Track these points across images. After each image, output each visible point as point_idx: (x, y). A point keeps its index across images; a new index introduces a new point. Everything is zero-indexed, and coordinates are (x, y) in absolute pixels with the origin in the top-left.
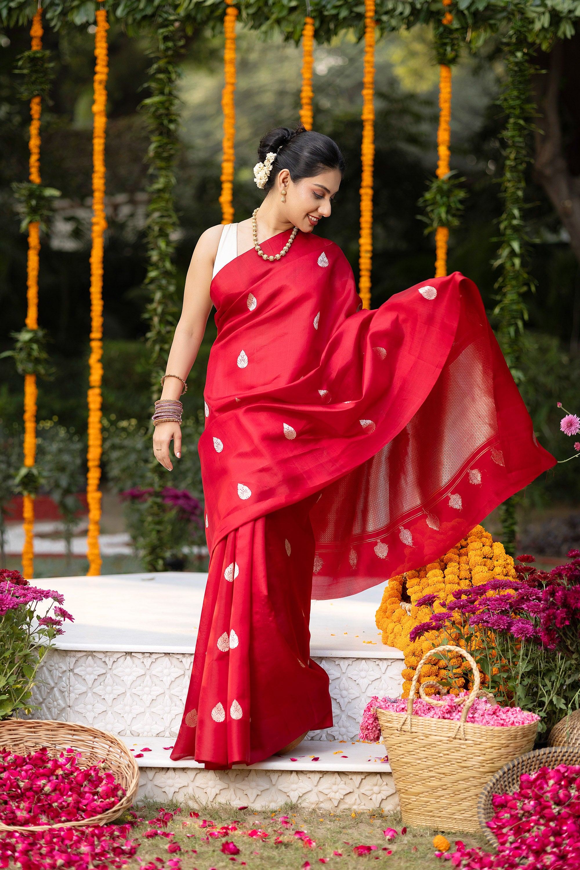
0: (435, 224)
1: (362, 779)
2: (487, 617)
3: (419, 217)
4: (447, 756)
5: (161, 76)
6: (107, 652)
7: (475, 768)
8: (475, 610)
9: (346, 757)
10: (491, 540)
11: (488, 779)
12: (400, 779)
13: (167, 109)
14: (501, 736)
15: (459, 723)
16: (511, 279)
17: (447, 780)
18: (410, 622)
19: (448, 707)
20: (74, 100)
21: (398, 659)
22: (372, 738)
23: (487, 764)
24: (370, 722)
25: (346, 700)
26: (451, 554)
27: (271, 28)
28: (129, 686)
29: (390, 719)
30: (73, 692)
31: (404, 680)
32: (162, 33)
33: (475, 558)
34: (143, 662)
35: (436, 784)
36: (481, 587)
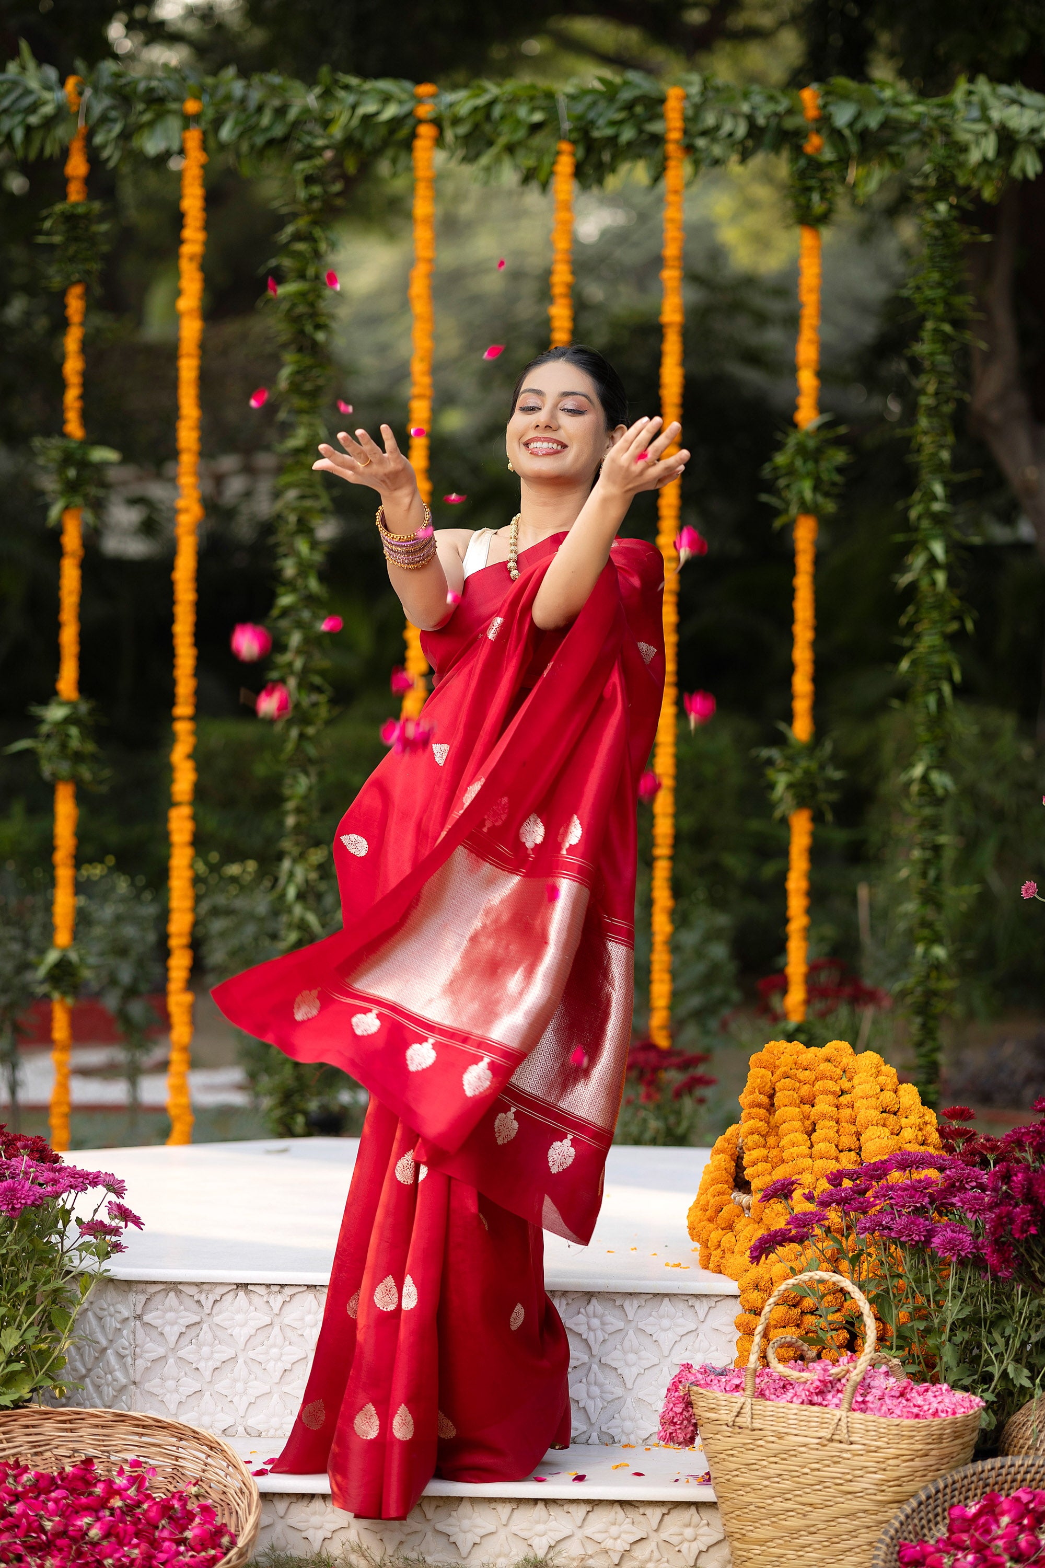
0: (794, 510)
1: (664, 1514)
2: (888, 1219)
3: (764, 498)
4: (817, 1473)
5: (301, 246)
6: (203, 1283)
7: (867, 1494)
8: (867, 1207)
10: (895, 1080)
11: (890, 1514)
12: (733, 1515)
13: (312, 305)
14: (914, 1436)
15: (838, 1413)
16: (932, 608)
17: (816, 1516)
18: (750, 1229)
19: (818, 1383)
20: (144, 288)
21: (727, 1296)
22: (682, 1439)
23: (890, 1487)
24: (679, 1410)
25: (635, 1370)
26: (823, 1105)
27: (498, 160)
28: (242, 1346)
29: (713, 1406)
30: (141, 1357)
31: (740, 1334)
32: (303, 170)
33: (867, 1112)
34: (268, 1302)
35: (797, 1524)
36: (877, 1165)
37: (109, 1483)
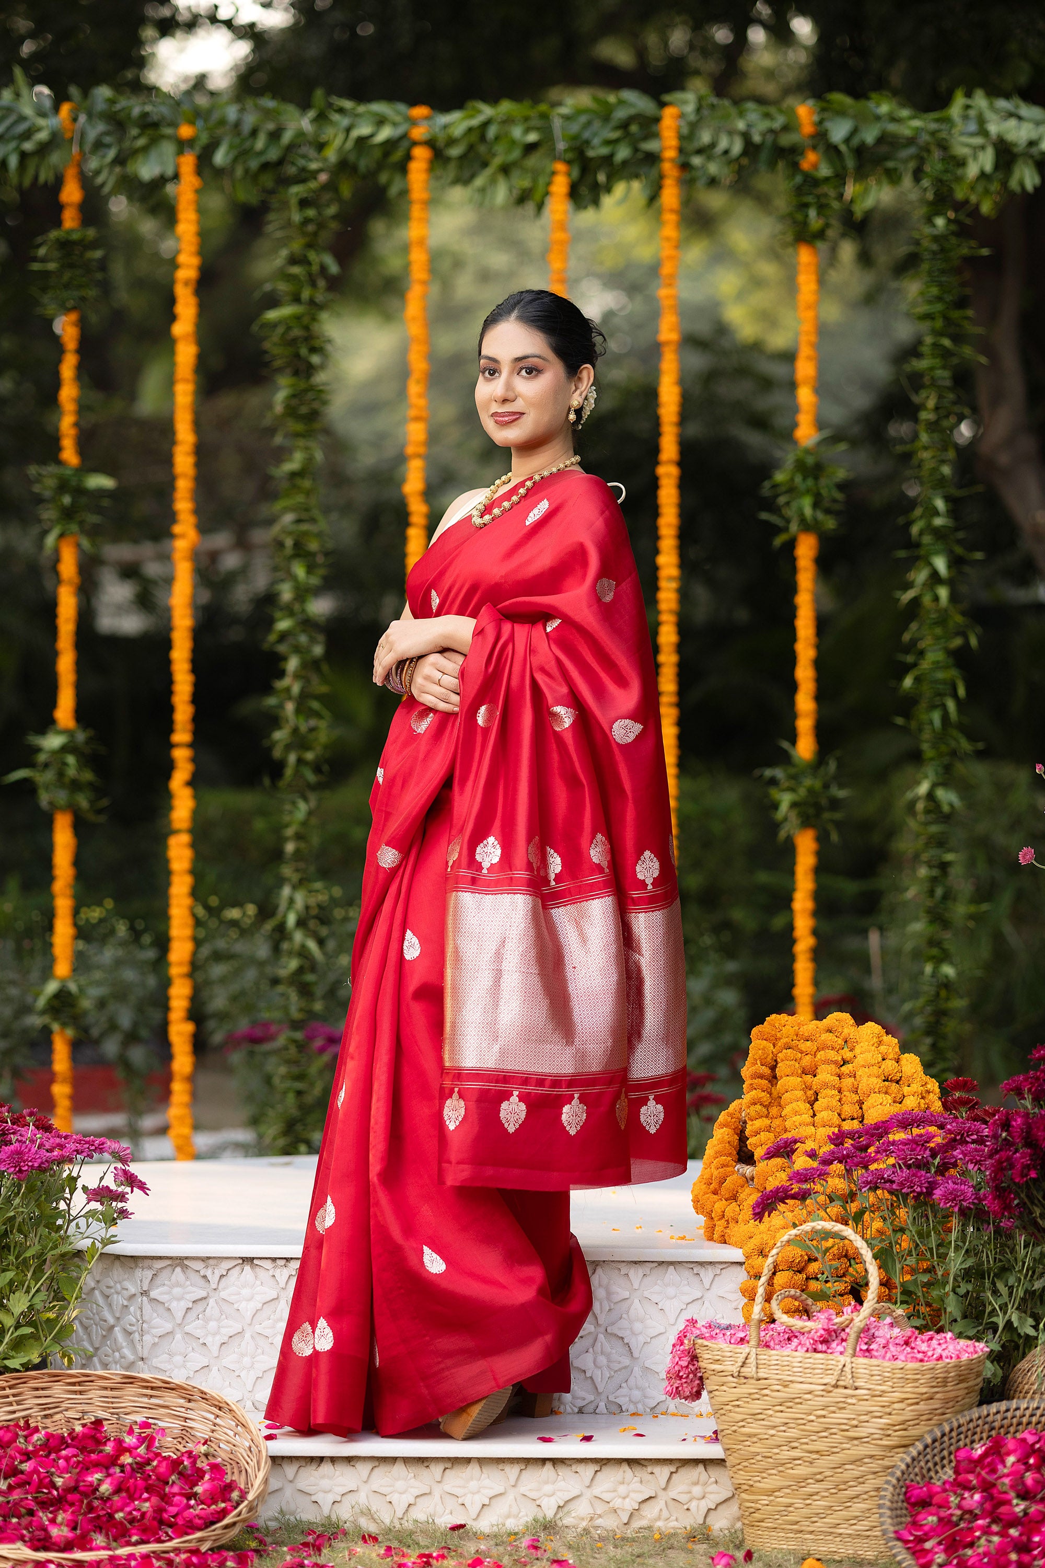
0: (794, 527)
1: (672, 1473)
2: (890, 1172)
3: (764, 516)
4: (822, 1420)
5: (295, 269)
6: (209, 1258)
7: (873, 1439)
8: (868, 1161)
9: (642, 1435)
10: (897, 1050)
11: (897, 1458)
12: (740, 1467)
13: (307, 328)
14: (919, 1379)
15: (842, 1359)
16: (935, 623)
17: (823, 1463)
19: (822, 1332)
21: (732, 1263)
22: (688, 1394)
23: (896, 1431)
24: (684, 1363)
25: (641, 1339)
26: (826, 1075)
27: (493, 181)
28: (248, 1320)
29: (719, 1358)
30: (148, 1333)
31: (741, 1296)
32: (297, 194)
33: (868, 1080)
34: (274, 1276)
35: (805, 1472)
36: (877, 1126)
37: (119, 1442)
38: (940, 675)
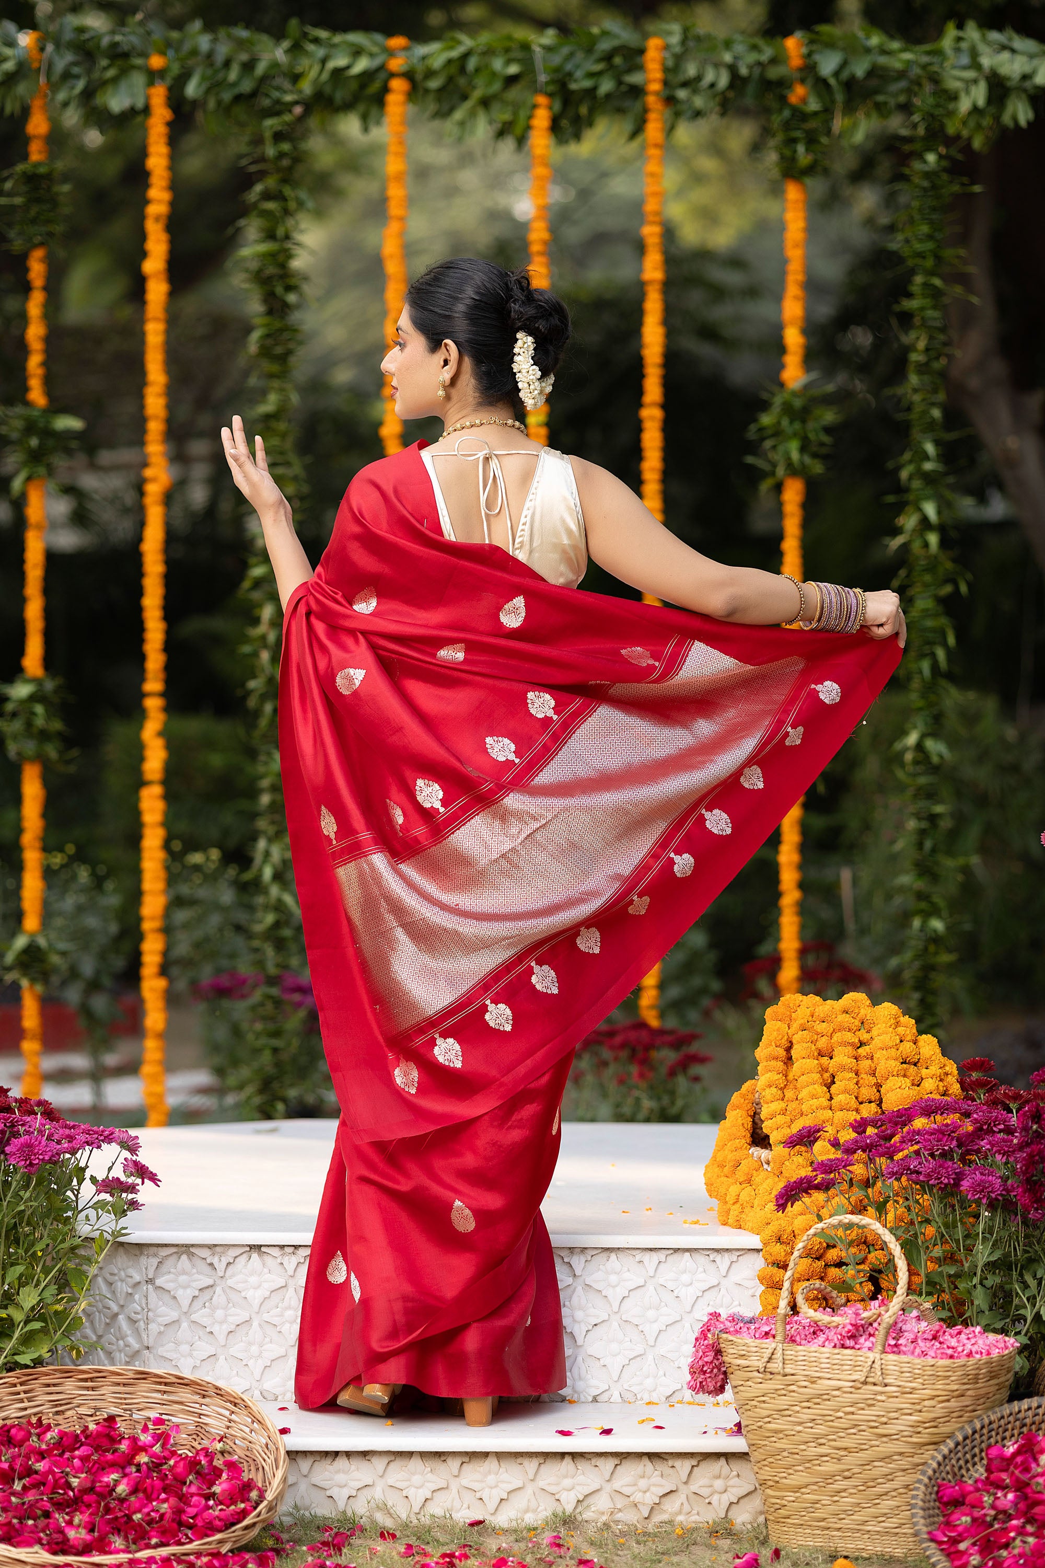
0: (780, 471)
1: (693, 1467)
2: (916, 1163)
3: (750, 460)
4: (851, 1417)
5: (270, 206)
6: (215, 1246)
7: (903, 1437)
8: (893, 1151)
9: (661, 1428)
10: (914, 1031)
11: (927, 1455)
12: (765, 1463)
13: (283, 266)
14: (950, 1376)
15: (871, 1356)
16: (923, 570)
17: (851, 1460)
18: (770, 1181)
19: (850, 1327)
21: (749, 1250)
22: (712, 1388)
23: (926, 1428)
24: (708, 1358)
25: (657, 1326)
26: (842, 1057)
27: (472, 114)
28: (256, 1308)
29: (744, 1353)
30: (153, 1321)
31: (763, 1288)
32: (272, 127)
33: (886, 1063)
34: (282, 1264)
35: (832, 1469)
36: (900, 1113)
37: (134, 1439)
38: (929, 623)
